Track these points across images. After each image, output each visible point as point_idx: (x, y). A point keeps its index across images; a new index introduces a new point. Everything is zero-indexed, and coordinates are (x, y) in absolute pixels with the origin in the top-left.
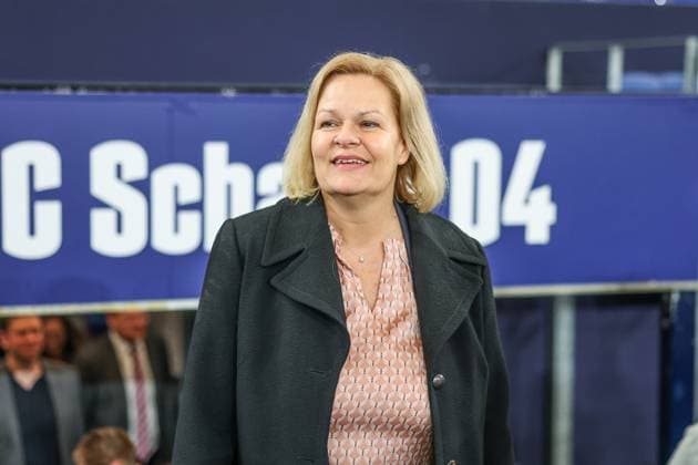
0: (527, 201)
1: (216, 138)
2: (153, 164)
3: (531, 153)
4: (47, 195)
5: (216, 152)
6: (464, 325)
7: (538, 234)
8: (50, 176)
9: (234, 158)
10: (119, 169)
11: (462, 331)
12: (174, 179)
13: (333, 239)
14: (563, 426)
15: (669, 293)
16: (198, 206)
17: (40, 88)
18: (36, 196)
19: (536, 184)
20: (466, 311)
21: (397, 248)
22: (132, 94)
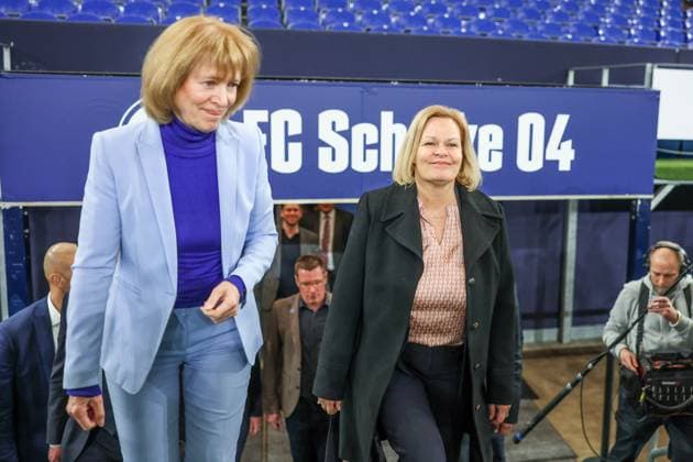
0: (559, 148)
1: (387, 109)
2: (352, 124)
3: (562, 121)
4: (294, 139)
5: (387, 117)
6: (488, 251)
7: (565, 166)
8: (296, 128)
9: (396, 121)
10: (334, 123)
11: (486, 255)
12: (364, 130)
13: (420, 206)
14: (570, 275)
15: (636, 200)
16: (377, 146)
17: (292, 79)
18: (289, 139)
19: (564, 139)
20: (490, 243)
21: (454, 210)
22: (341, 83)
